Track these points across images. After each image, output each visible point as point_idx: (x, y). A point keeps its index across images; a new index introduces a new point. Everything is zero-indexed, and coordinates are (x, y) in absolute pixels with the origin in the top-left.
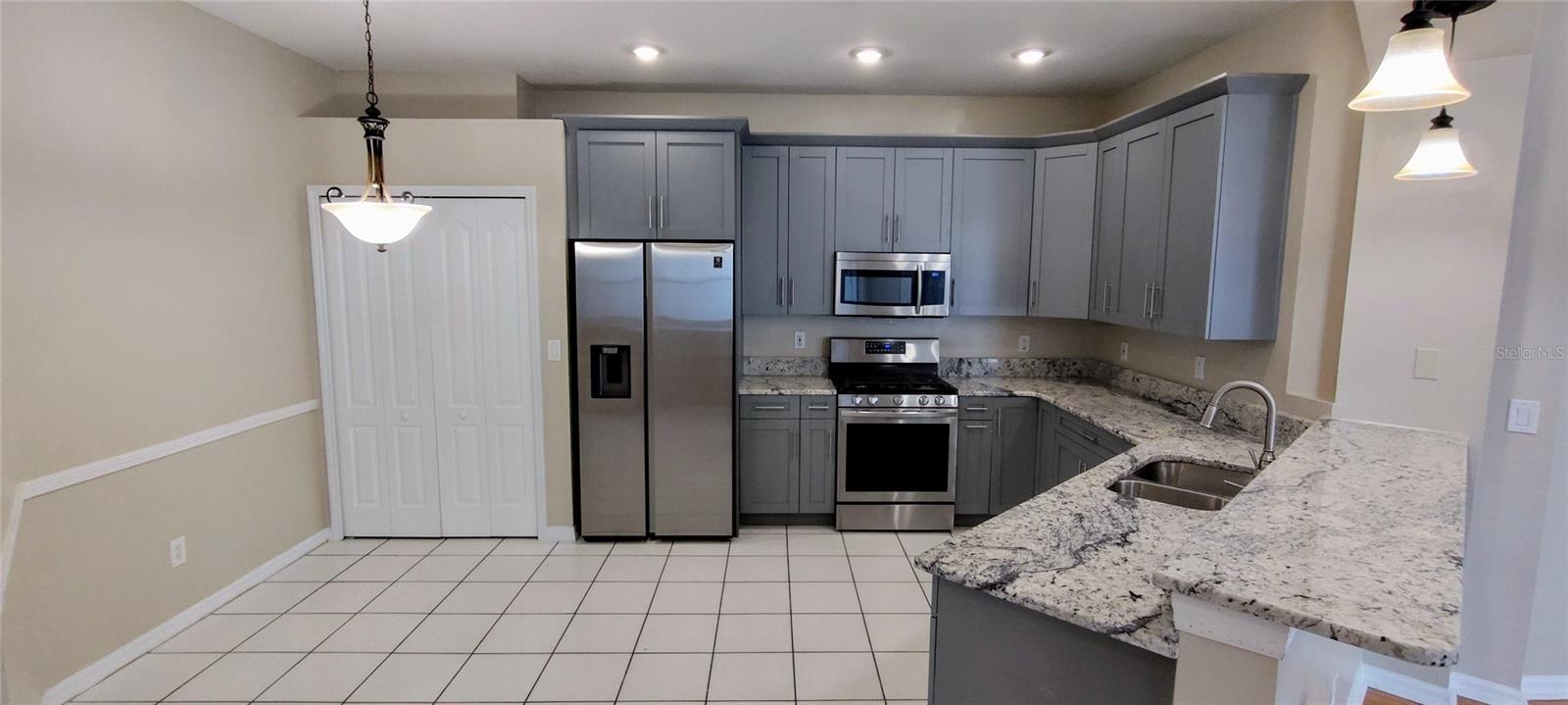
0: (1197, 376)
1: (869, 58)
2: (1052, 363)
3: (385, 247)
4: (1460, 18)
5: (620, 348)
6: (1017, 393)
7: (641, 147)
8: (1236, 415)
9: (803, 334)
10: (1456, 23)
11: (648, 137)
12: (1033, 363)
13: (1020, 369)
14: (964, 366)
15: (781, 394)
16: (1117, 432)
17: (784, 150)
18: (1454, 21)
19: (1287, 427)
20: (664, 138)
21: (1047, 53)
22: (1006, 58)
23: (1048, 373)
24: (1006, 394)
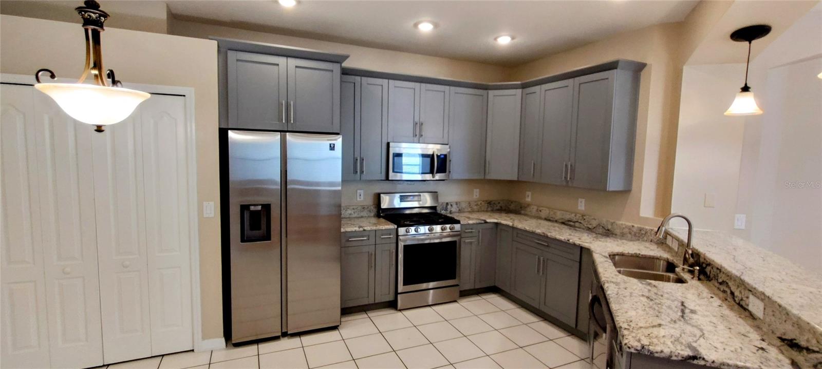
0: (579, 208)
1: (426, 28)
2: (489, 203)
3: (103, 128)
4: (753, 42)
5: (263, 206)
6: (488, 221)
7: (277, 67)
8: (610, 227)
9: (362, 192)
10: (751, 44)
11: (281, 61)
12: (481, 204)
13: (475, 207)
14: (449, 207)
15: (364, 230)
16: (568, 241)
17: (358, 78)
18: (750, 43)
19: (643, 232)
20: (293, 62)
21: (513, 38)
22: (490, 40)
23: (487, 208)
24: (483, 222)
